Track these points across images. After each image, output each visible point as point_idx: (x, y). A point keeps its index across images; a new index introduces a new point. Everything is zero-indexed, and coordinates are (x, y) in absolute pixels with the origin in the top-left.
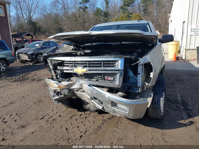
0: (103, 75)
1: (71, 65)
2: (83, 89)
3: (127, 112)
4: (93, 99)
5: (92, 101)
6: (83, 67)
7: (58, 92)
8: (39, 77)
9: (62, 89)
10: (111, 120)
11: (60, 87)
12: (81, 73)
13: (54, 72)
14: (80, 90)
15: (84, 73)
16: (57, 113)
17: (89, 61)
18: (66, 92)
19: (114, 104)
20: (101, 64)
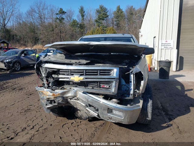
0: (99, 83)
1: (68, 73)
2: (78, 97)
3: (123, 118)
4: (87, 107)
5: (87, 108)
6: (79, 75)
7: (51, 100)
8: (20, 86)
9: (56, 97)
10: (102, 128)
11: (55, 95)
12: (78, 81)
13: (46, 80)
14: (74, 98)
15: (81, 81)
16: (47, 122)
17: (86, 70)
18: (60, 100)
19: (110, 110)
20: (97, 72)
